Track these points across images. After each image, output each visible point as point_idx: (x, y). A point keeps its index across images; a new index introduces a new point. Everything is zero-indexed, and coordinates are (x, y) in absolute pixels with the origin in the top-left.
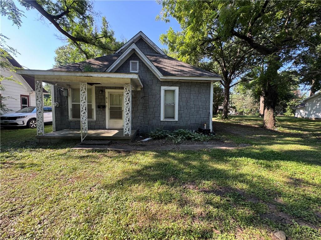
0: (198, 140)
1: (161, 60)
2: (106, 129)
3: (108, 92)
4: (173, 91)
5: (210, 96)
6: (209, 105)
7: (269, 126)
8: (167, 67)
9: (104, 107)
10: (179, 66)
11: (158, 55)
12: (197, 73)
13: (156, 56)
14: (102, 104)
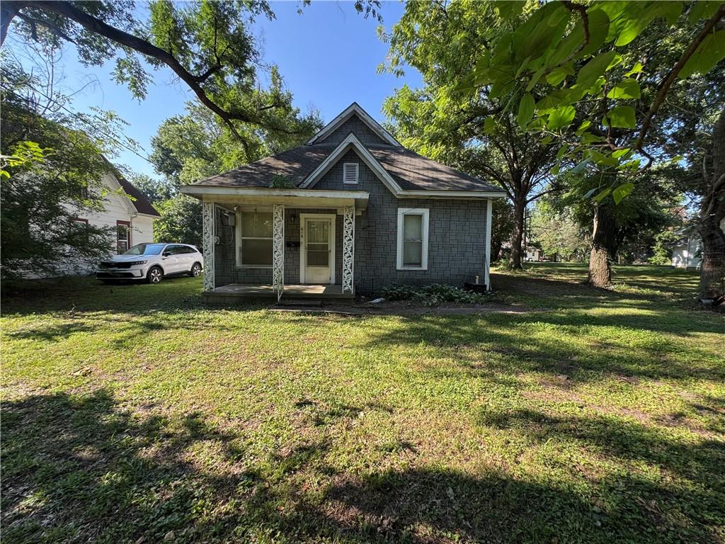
0: (466, 302)
1: (393, 156)
2: (300, 284)
3: (305, 219)
4: (420, 217)
5: (485, 225)
6: (485, 241)
7: (599, 280)
8: (407, 173)
9: (298, 245)
10: (428, 169)
11: (386, 146)
12: (463, 184)
13: (384, 149)
14: (293, 239)
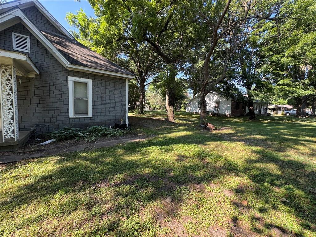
0: (114, 136)
4: (86, 84)
5: (125, 92)
7: (171, 119)
8: (75, 54)
